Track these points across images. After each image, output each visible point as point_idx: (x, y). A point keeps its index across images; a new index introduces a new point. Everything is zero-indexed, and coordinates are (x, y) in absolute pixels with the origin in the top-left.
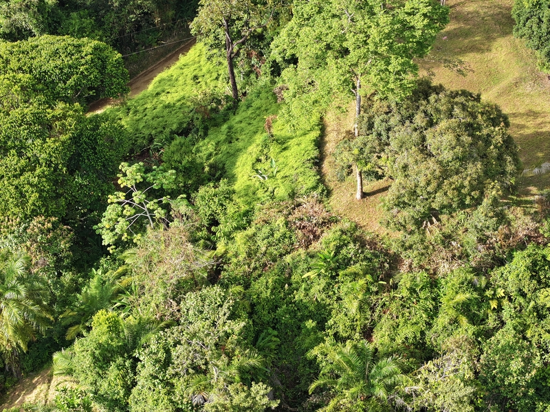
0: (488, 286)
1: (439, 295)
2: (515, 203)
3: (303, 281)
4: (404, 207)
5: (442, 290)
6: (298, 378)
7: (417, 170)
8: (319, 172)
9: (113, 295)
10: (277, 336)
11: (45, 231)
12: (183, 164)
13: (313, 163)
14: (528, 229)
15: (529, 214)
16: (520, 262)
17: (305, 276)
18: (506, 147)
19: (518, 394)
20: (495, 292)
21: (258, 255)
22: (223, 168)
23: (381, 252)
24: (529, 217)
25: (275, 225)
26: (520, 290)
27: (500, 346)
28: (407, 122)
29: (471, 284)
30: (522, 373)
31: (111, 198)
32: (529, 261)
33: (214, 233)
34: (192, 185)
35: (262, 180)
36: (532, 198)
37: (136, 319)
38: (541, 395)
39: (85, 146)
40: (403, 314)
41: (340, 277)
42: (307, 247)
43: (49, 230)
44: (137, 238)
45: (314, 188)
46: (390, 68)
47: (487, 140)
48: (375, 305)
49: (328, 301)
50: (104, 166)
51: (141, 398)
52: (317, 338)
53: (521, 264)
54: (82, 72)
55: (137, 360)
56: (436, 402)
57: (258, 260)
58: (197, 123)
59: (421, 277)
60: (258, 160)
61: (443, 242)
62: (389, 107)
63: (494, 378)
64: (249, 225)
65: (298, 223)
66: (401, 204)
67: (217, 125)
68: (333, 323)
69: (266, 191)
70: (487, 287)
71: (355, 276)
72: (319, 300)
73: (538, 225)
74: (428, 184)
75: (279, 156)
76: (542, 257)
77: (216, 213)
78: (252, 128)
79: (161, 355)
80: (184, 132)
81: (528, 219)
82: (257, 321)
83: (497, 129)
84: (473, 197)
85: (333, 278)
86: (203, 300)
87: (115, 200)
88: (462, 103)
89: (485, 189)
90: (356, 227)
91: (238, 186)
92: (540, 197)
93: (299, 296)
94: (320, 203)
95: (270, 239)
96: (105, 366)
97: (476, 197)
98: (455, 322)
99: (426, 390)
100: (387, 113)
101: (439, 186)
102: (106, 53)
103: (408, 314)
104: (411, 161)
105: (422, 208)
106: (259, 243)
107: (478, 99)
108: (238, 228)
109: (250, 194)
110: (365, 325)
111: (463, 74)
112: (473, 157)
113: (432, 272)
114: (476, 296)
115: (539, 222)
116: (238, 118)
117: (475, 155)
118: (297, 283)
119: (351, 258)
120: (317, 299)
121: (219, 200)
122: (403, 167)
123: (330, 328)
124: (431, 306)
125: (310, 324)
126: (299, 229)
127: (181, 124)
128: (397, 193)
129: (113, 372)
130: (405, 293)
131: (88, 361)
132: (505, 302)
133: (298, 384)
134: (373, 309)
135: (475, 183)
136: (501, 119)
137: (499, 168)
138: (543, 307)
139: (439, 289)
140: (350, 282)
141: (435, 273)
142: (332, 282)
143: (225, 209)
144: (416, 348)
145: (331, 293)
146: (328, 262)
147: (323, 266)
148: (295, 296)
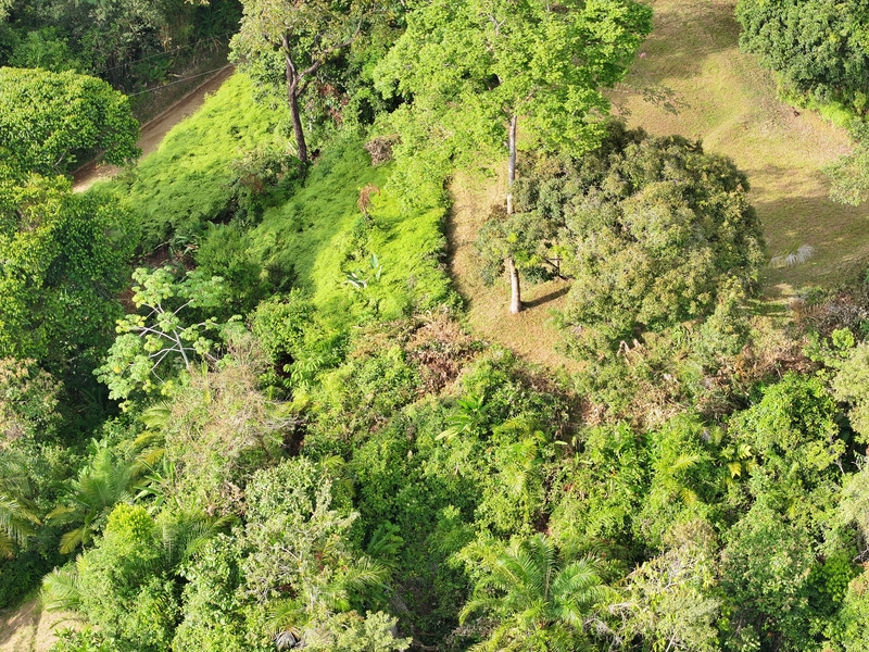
0: (725, 441)
1: (649, 459)
2: (758, 310)
3: (435, 446)
4: (592, 323)
5: (654, 451)
6: (434, 599)
7: (611, 263)
8: (449, 272)
9: (131, 479)
10: (398, 534)
11: (18, 382)
12: (231, 267)
13: (438, 258)
14: (781, 350)
15: (782, 326)
16: (774, 401)
17: (438, 438)
18: (746, 223)
19: (783, 608)
20: (736, 450)
21: (360, 406)
22: (292, 271)
23: (556, 395)
24: (781, 332)
25: (385, 359)
26: (775, 445)
27: (753, 534)
28: (592, 190)
29: (700, 440)
30: (789, 575)
31: (122, 325)
32: (787, 400)
33: (288, 375)
34: (244, 300)
35: (358, 287)
36: (783, 302)
37: (175, 516)
38: (816, 608)
39: (75, 244)
40: (595, 491)
41: (494, 437)
42: (438, 392)
43: (23, 380)
44: (167, 387)
45: (443, 298)
46: (568, 106)
47: (718, 213)
48: (551, 478)
49: (477, 475)
50: (105, 275)
51: (192, 641)
52: (463, 533)
53: (776, 404)
54: (67, 126)
55: (182, 581)
56: (659, 626)
57: (361, 415)
58: (243, 202)
59: (621, 432)
60: (350, 257)
61: (651, 376)
62: (562, 166)
63: (745, 584)
64: (343, 360)
65: (422, 354)
66: (588, 318)
67: (275, 204)
68: (486, 509)
69: (366, 305)
70: (724, 444)
71: (518, 434)
72: (462, 473)
73: (795, 343)
74: (630, 285)
75: (384, 249)
76: (808, 393)
77: (287, 343)
78: (335, 207)
79: (224, 571)
80: (223, 216)
81: (779, 335)
82: (367, 510)
83: (732, 195)
84: (701, 303)
85: (483, 438)
86: (283, 481)
87: (128, 328)
88: (676, 156)
89: (717, 290)
90: (513, 358)
91: (320, 298)
92: (797, 299)
93: (430, 468)
94: (453, 320)
95: (379, 380)
96: (131, 592)
97: (705, 303)
98: (678, 499)
99: (642, 608)
100: (558, 176)
101: (648, 288)
102: (102, 95)
103: (602, 491)
104: (602, 250)
105: (621, 324)
106: (362, 388)
107: (698, 149)
108: (326, 366)
109: (341, 311)
110: (537, 511)
111: (674, 111)
112: (697, 240)
113: (635, 423)
114: (709, 458)
115: (797, 339)
116: (309, 192)
117: (701, 237)
118: (426, 448)
119: (509, 406)
120: (458, 473)
121: (293, 322)
122: (589, 260)
123: (481, 517)
124: (638, 477)
125: (451, 512)
126: (424, 363)
127: (216, 204)
128: (582, 301)
129: (144, 601)
130: (598, 458)
131: (105, 585)
132: (753, 466)
133: (435, 607)
134: (548, 486)
135: (702, 281)
136: (737, 180)
137: (737, 257)
138: (811, 471)
139: (649, 449)
140: (510, 443)
141: (640, 425)
142: (482, 444)
143: (302, 336)
144: (618, 543)
145: (480, 462)
146: (475, 413)
147: (467, 420)
148: (423, 469)
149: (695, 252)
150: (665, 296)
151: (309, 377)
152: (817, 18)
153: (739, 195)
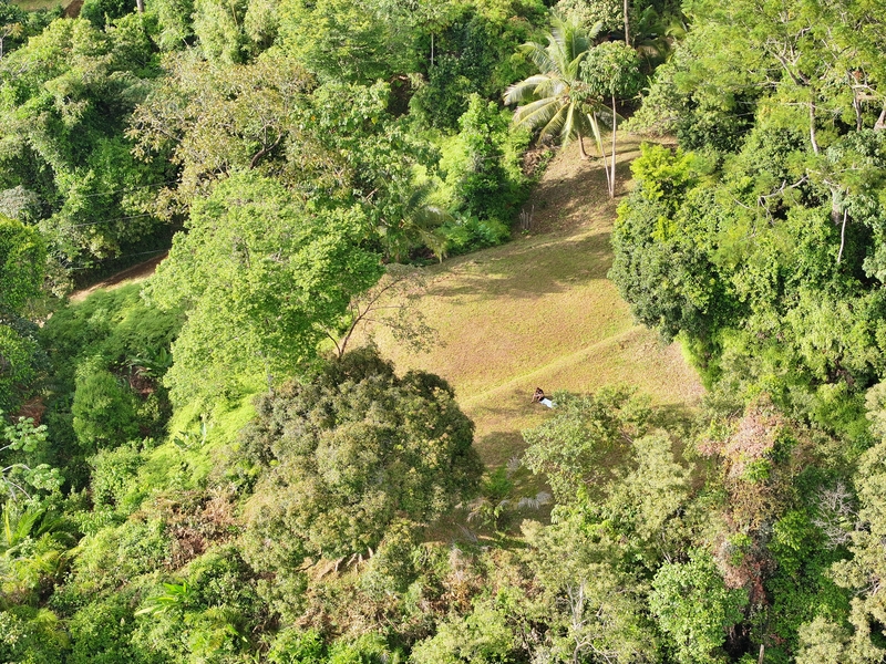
2: (500, 544)
15: (517, 563)
21: (114, 566)
24: (516, 568)
28: (298, 419)
29: (375, 662)
35: (181, 450)
49: (171, 652)
57: (112, 574)
65: (181, 529)
69: (183, 469)
75: (223, 416)
81: (513, 571)
89: (385, 532)
112: (377, 483)
117: (381, 480)
120: (155, 647)
126: (179, 537)
137: (420, 503)
140: (205, 629)
142: (180, 626)
145: (175, 642)
146: (181, 597)
147: (171, 602)
148: (132, 636)
149: (370, 495)
150: (326, 530)
151: (95, 529)
152: (653, 264)
153: (442, 443)
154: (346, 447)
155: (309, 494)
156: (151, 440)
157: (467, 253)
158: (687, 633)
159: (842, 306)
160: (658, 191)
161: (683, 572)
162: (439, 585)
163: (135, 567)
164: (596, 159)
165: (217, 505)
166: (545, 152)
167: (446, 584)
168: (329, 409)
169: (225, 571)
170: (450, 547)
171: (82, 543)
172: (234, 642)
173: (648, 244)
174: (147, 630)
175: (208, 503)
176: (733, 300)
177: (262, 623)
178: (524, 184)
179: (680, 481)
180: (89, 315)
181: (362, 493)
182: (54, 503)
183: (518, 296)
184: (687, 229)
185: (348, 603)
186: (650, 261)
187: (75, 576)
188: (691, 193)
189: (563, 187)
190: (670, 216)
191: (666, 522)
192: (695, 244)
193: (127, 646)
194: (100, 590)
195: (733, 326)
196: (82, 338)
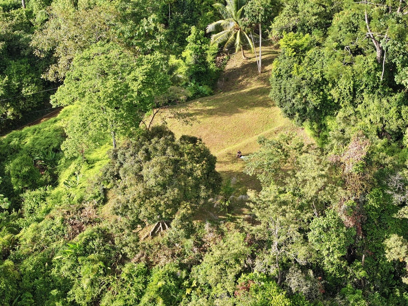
2: (229, 219)
5: (152, 277)
10: (31, 298)
21: (39, 240)
35: (67, 188)
36: (242, 217)
40: (121, 292)
45: (96, 197)
47: (191, 173)
48: (102, 283)
49: (72, 278)
57: (39, 244)
60: (74, 174)
61: (168, 243)
65: (72, 221)
68: (72, 293)
70: (186, 279)
71: (92, 262)
72: (66, 276)
75: (86, 172)
83: (198, 165)
84: (168, 213)
91: (55, 191)
92: (249, 216)
93: (53, 272)
95: (50, 230)
97: (169, 213)
98: (153, 301)
103: (124, 292)
108: (37, 221)
118: (55, 262)
119: (94, 249)
120: (64, 275)
123: (69, 296)
124: (141, 288)
125: (54, 292)
126: (71, 225)
132: (198, 291)
134: (100, 287)
135: (170, 203)
137: (195, 194)
142: (77, 264)
145: (74, 272)
146: (75, 250)
147: (71, 252)
148: (51, 272)
149: (170, 190)
150: (149, 208)
151: (28, 225)
152: (293, 86)
153: (203, 166)
154: (157, 168)
155: (140, 190)
156: (51, 186)
157: (194, 99)
158: (328, 249)
159: (384, 101)
160: (293, 52)
161: (325, 220)
162: (201, 240)
163: (50, 240)
164: (250, 59)
165: (88, 210)
166: (225, 57)
167: (204, 240)
168: (147, 151)
169: (96, 238)
170: (205, 222)
171: (22, 232)
172: (104, 270)
173: (289, 78)
174: (59, 268)
175: (83, 210)
176: (331, 102)
177: (116, 262)
178: (217, 71)
179: (323, 173)
180: (9, 142)
181: (166, 189)
182: (5, 216)
183: (222, 115)
184: (308, 68)
185: (157, 251)
186: (291, 85)
187: (20, 247)
188: (308, 53)
189: (236, 71)
190: (300, 63)
191: (317, 193)
192: (312, 76)
193: (49, 276)
194: (33, 252)
195: (332, 115)
196: (7, 153)
